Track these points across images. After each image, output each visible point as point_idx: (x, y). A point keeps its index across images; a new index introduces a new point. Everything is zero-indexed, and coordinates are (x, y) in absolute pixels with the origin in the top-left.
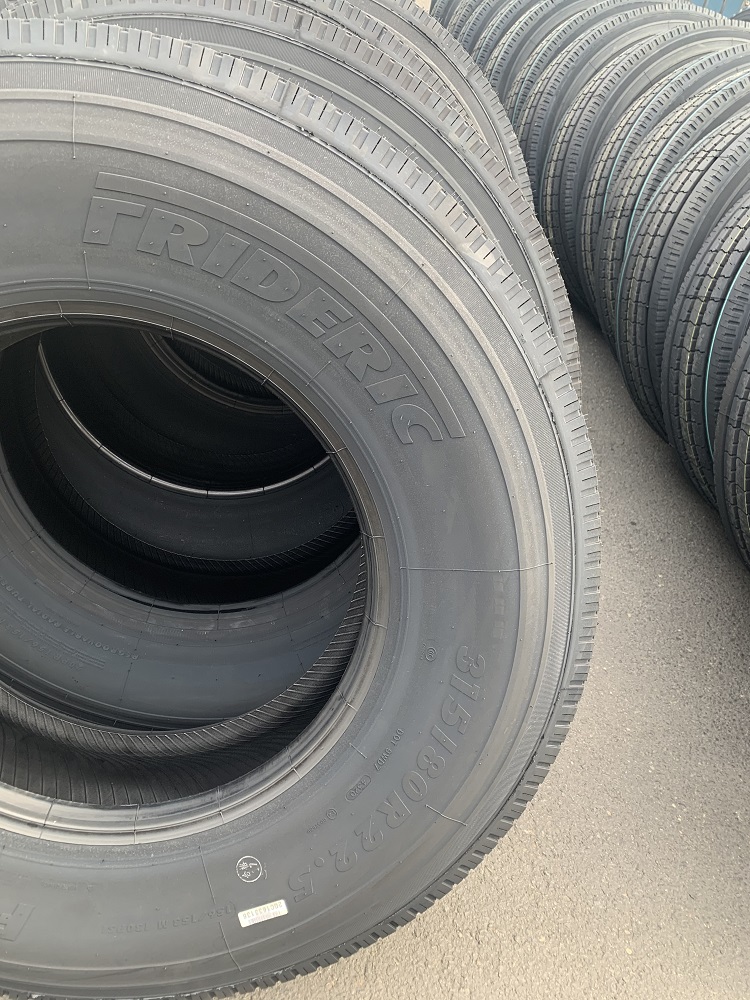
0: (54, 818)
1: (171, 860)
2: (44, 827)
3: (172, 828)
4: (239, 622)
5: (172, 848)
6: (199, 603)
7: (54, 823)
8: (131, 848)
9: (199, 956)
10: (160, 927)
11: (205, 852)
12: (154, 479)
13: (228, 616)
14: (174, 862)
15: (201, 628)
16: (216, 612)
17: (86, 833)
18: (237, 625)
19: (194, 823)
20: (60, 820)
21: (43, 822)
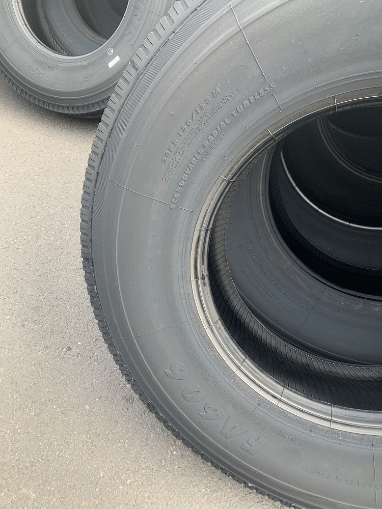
0: (285, 397)
1: (352, 445)
2: (280, 400)
3: (355, 426)
4: (379, 308)
5: (354, 438)
6: (355, 290)
7: (286, 400)
8: (328, 429)
9: (357, 504)
10: (338, 480)
11: (376, 448)
12: (320, 210)
13: (372, 303)
14: (354, 447)
15: (354, 305)
16: (364, 298)
17: (303, 411)
18: (377, 309)
19: (370, 428)
20: (288, 399)
21: (280, 397)
